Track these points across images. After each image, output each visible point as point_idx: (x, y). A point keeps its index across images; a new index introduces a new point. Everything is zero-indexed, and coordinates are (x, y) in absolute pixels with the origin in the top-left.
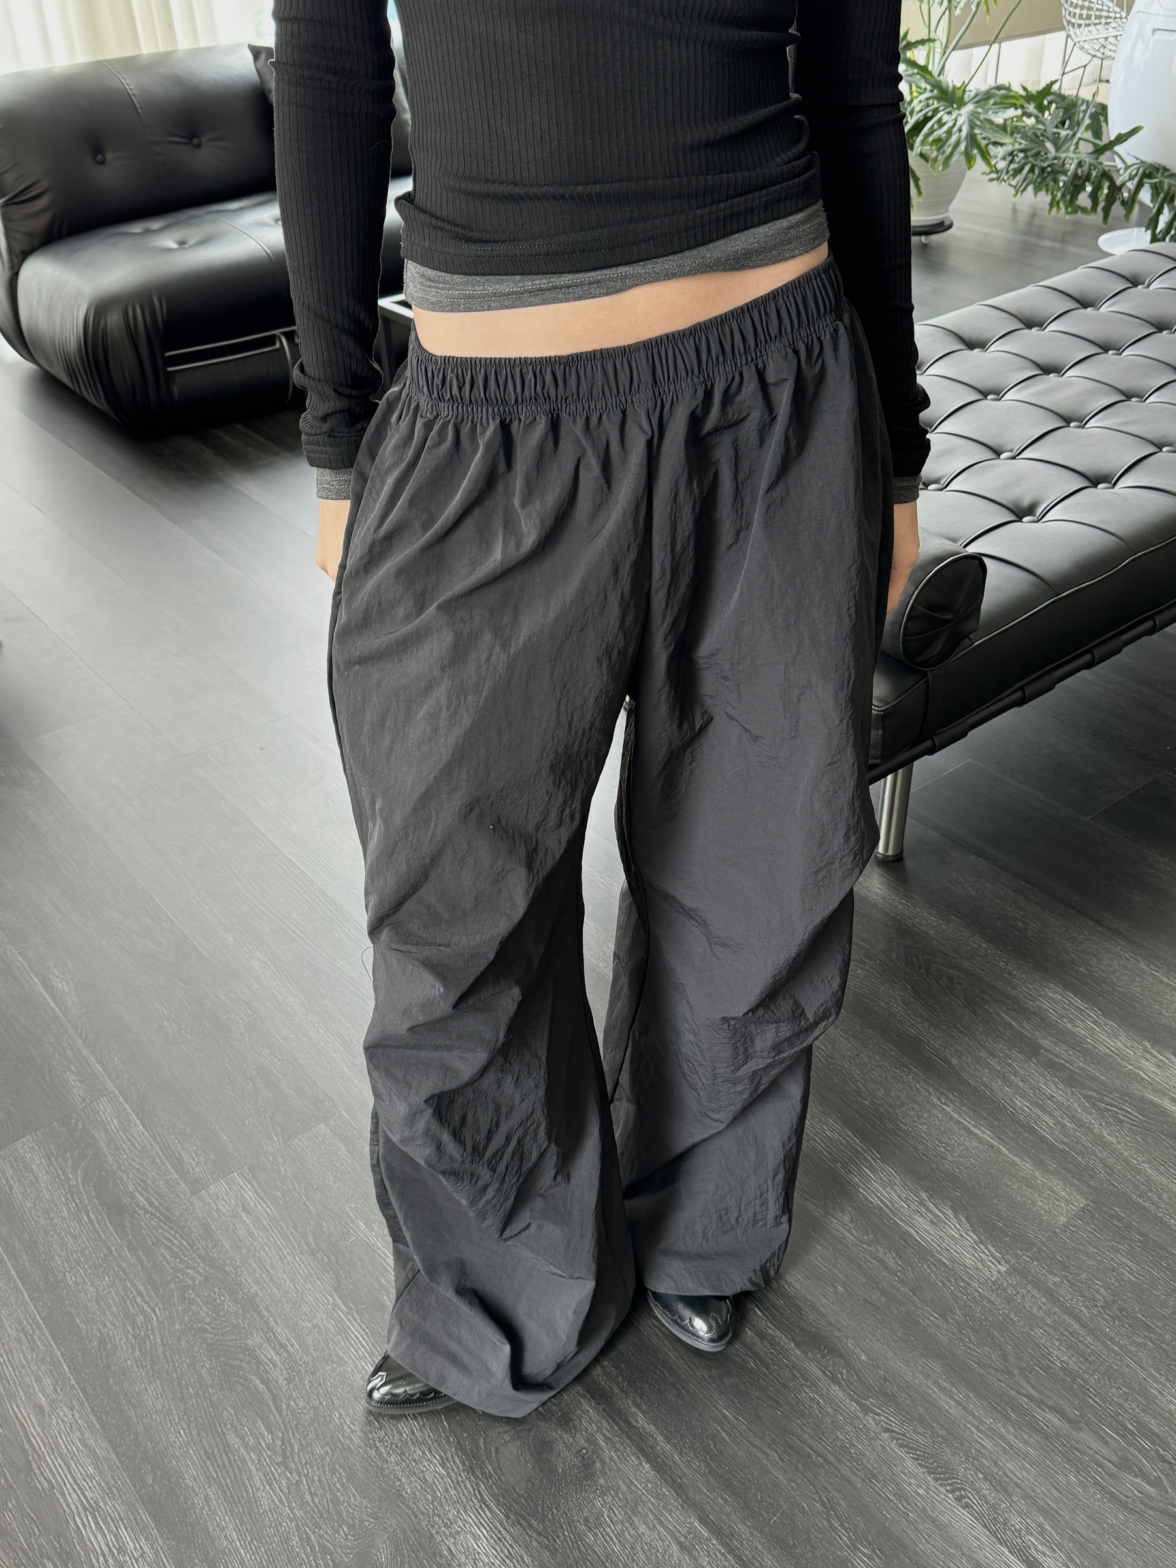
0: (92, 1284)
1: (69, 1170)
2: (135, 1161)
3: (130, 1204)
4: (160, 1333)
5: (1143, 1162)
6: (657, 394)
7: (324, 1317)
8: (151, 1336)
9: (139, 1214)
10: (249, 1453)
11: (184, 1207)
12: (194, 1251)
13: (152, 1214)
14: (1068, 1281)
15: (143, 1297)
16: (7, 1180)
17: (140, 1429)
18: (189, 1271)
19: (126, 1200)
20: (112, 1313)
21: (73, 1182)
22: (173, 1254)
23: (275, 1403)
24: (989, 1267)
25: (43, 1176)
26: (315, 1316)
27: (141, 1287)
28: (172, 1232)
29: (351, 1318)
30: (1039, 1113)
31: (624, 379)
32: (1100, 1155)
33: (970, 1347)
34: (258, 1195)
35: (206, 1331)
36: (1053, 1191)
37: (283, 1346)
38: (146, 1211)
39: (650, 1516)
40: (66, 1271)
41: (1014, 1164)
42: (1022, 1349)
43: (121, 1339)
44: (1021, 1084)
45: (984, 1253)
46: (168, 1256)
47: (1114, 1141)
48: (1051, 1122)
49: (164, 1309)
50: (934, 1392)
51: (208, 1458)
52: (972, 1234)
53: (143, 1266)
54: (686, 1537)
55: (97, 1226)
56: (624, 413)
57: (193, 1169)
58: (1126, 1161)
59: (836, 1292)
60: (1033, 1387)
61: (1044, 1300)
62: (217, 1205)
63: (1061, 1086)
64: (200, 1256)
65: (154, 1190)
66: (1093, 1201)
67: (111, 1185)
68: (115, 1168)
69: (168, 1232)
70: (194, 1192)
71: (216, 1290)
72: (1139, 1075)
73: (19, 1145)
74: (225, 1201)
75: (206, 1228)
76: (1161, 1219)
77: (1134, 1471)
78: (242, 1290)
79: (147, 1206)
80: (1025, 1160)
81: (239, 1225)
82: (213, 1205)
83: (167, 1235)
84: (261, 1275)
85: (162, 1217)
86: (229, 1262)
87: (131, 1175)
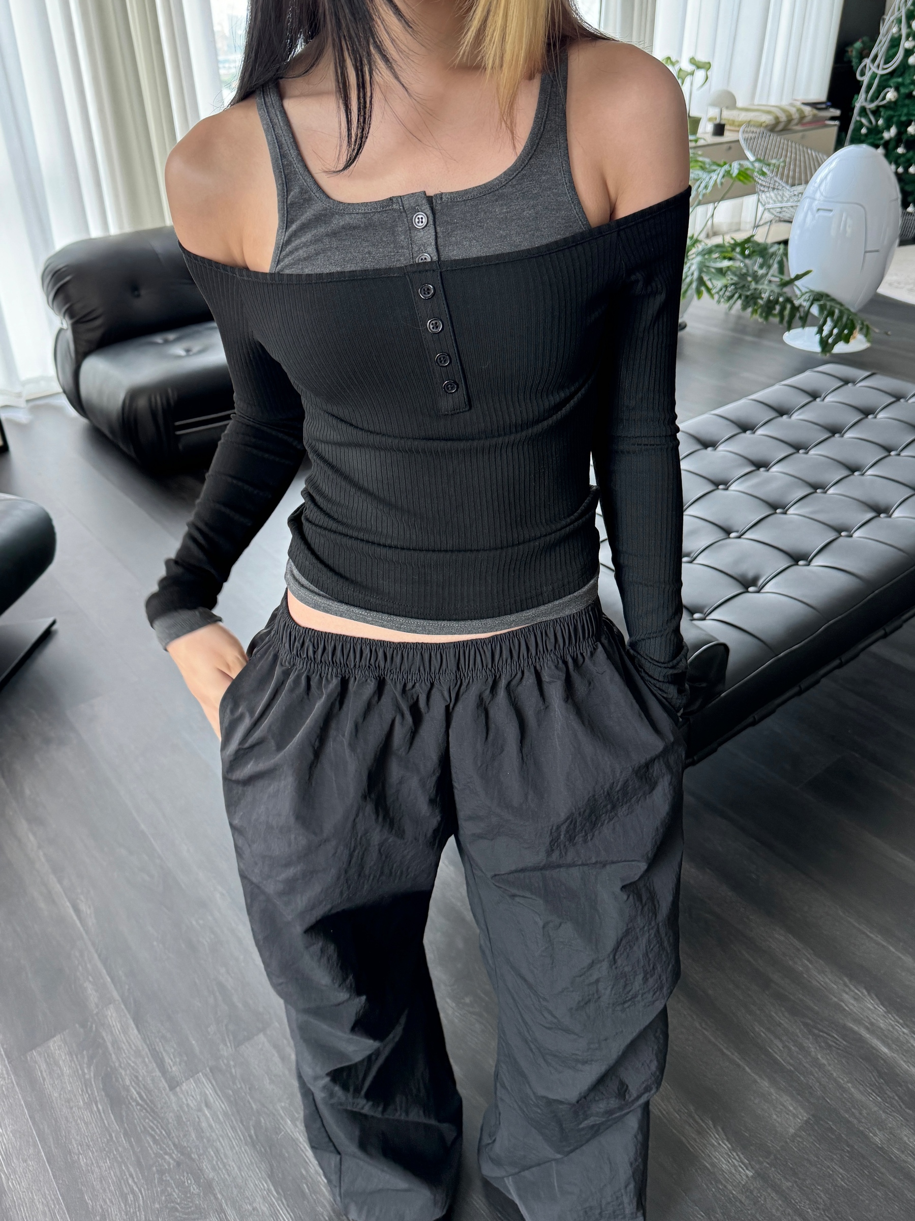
0: (98, 1165)
1: (85, 1066)
2: (130, 1059)
3: (127, 1096)
4: (144, 1211)
5: (848, 1082)
7: (261, 1201)
8: (138, 1213)
9: (132, 1106)
11: (164, 1100)
12: (170, 1140)
13: (141, 1106)
14: (797, 1186)
15: (133, 1178)
16: (41, 1072)
18: (166, 1157)
19: (124, 1093)
20: (111, 1191)
21: (87, 1077)
22: (155, 1141)
24: (740, 1172)
25: (66, 1070)
26: (255, 1200)
27: (132, 1169)
28: (155, 1122)
29: (280, 1202)
30: (772, 1038)
31: (436, 664)
32: (816, 1075)
34: (216, 1092)
35: (177, 1210)
36: (783, 1106)
38: (138, 1104)
40: (80, 1154)
41: (755, 1081)
44: (758, 1012)
45: (736, 1159)
46: (151, 1143)
47: (826, 1063)
48: (780, 1046)
49: (148, 1190)
52: (727, 1143)
53: (134, 1152)
55: (102, 1114)
56: (432, 685)
57: (171, 1067)
58: (835, 1080)
61: (780, 1202)
62: (187, 1100)
63: (786, 1014)
64: (174, 1145)
65: (144, 1085)
66: (813, 1116)
67: (114, 1079)
68: (117, 1064)
69: (152, 1122)
70: (172, 1088)
71: (185, 1174)
73: (51, 1043)
74: (193, 1097)
75: (179, 1118)
76: (862, 1132)
78: (203, 1175)
79: (138, 1099)
80: (764, 1080)
81: (203, 1119)
82: (184, 1100)
83: (152, 1124)
84: (217, 1162)
85: (148, 1109)
86: (194, 1150)
87: (128, 1072)
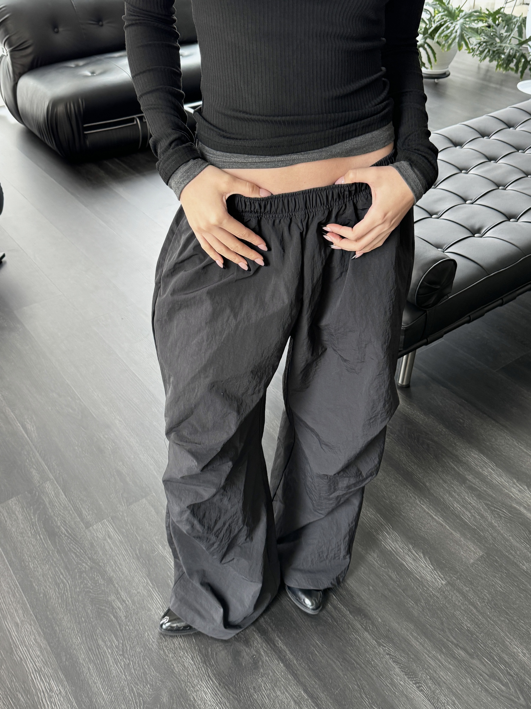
0: (41, 568)
1: (32, 515)
2: (61, 512)
3: (59, 532)
4: (70, 592)
5: (510, 536)
6: (306, 212)
7: (143, 589)
8: (66, 594)
9: (62, 537)
10: (108, 650)
11: (82, 534)
12: (86, 555)
13: (68, 537)
14: (473, 590)
15: (63, 575)
16: (4, 518)
17: (61, 636)
18: (84, 564)
19: (57, 530)
20: (49, 582)
21: (33, 520)
22: (77, 556)
23: (120, 627)
24: (438, 582)
25: (20, 517)
26: (139, 588)
27: (62, 571)
28: (77, 546)
29: (154, 590)
30: (464, 511)
31: (292, 206)
32: (490, 532)
33: (427, 618)
34: (115, 530)
35: (90, 592)
36: (468, 548)
37: (124, 601)
38: (66, 536)
39: (282, 688)
40: (30, 561)
41: (451, 534)
42: (450, 620)
43: (53, 594)
44: (457, 496)
45: (436, 575)
46: (74, 557)
47: (497, 525)
48: (469, 515)
49: (72, 582)
50: (410, 638)
51: (90, 650)
52: (431, 565)
53: (63, 561)
54: (298, 698)
55: (43, 541)
56: (291, 219)
57: (87, 517)
58: (502, 535)
59: (369, 589)
60: (454, 638)
61: (461, 598)
62: (97, 534)
63: (475, 499)
64: (89, 558)
65: (69, 526)
66: (486, 553)
67: (50, 522)
68: (52, 514)
70: (87, 527)
71: (95, 574)
72: (511, 495)
73: (10, 502)
74: (100, 532)
75: (92, 544)
76: (516, 564)
77: (496, 679)
78: (107, 574)
79: (66, 533)
80: (457, 533)
81: (106, 544)
82: (95, 534)
83: (75, 547)
84: (115, 568)
85: (72, 539)
86: (101, 561)
87: (59, 518)
